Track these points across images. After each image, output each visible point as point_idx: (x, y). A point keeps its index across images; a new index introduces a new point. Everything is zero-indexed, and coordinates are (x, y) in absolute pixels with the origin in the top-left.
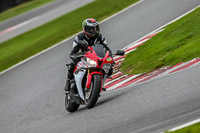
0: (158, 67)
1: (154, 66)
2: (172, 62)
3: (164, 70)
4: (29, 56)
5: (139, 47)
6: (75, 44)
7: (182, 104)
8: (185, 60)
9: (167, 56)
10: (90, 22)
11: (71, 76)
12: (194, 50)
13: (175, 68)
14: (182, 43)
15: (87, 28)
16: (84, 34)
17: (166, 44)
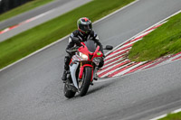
0: (162, 55)
1: (159, 54)
2: (175, 51)
3: (168, 58)
4: (46, 45)
5: (145, 36)
6: (70, 40)
9: (171, 45)
10: (84, 21)
13: (177, 56)
15: (81, 26)
17: (169, 34)
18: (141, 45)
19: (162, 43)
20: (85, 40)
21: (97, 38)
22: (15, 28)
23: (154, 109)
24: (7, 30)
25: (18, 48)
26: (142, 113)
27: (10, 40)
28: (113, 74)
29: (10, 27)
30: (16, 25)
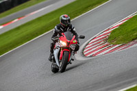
18: (118, 32)
19: (134, 30)
20: (65, 31)
21: (74, 30)
22: (22, 19)
23: (127, 81)
24: (16, 20)
25: (24, 34)
26: (118, 83)
27: (18, 28)
28: (96, 54)
29: (19, 18)
30: (23, 16)
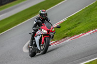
0: (64, 38)
2: (71, 35)
3: (67, 39)
6: (35, 23)
7: (76, 55)
8: (77, 34)
9: (69, 32)
10: (43, 11)
11: (33, 39)
12: (81, 29)
13: (72, 38)
14: (76, 26)
15: (41, 14)
16: (39, 17)
17: (68, 26)
